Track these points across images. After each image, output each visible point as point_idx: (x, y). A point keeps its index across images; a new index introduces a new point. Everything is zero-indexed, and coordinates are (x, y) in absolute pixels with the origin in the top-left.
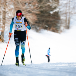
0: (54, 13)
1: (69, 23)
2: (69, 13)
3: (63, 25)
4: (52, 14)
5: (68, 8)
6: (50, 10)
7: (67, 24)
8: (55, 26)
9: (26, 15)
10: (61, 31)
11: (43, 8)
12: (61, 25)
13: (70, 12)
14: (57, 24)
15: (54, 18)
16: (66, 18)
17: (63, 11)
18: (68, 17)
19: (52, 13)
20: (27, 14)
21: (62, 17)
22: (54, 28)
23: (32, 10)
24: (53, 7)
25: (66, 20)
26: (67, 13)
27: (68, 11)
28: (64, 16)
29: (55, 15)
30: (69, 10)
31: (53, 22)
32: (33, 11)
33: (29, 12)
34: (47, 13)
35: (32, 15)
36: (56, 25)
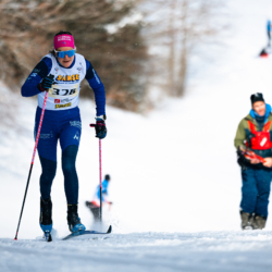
0: (120, 29)
1: (183, 73)
2: (185, 31)
3: (160, 80)
4: (113, 35)
5: (178, 12)
6: (104, 18)
7: (176, 78)
8: (125, 84)
9: (5, 37)
10: (151, 106)
11: (76, 9)
12: (151, 79)
13: (188, 27)
14: (134, 77)
15: (122, 50)
16: (172, 53)
17: (159, 23)
18: (179, 47)
19: (112, 29)
20: (9, 34)
21: (156, 49)
22: (121, 94)
23: (34, 18)
24: (118, 7)
25: (171, 61)
26: (177, 30)
27: (178, 24)
28: (165, 44)
29: (126, 40)
30: (183, 18)
31: (119, 69)
32: (34, 24)
33: (20, 25)
34: (94, 30)
35: (32, 38)
36: (130, 80)
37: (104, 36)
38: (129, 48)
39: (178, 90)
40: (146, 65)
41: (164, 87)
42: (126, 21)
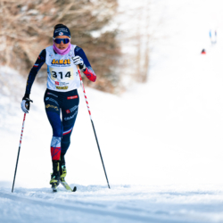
37: (90, 39)
38: (108, 48)
39: (143, 78)
40: (120, 61)
41: (133, 76)
42: (106, 29)
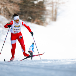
0: (38, 2)
1: (56, 14)
2: (56, 3)
3: (49, 16)
4: (36, 4)
7: (54, 16)
8: (40, 17)
10: (47, 24)
12: (47, 16)
13: (57, 1)
14: (42, 16)
15: (39, 8)
16: (53, 9)
21: (48, 8)
22: (39, 20)
25: (52, 11)
26: (54, 2)
28: (51, 6)
29: (40, 6)
34: (31, 3)
35: (14, 5)
37: (34, 4)
38: (41, 8)
39: (54, 19)
40: (46, 12)
41: (50, 18)
